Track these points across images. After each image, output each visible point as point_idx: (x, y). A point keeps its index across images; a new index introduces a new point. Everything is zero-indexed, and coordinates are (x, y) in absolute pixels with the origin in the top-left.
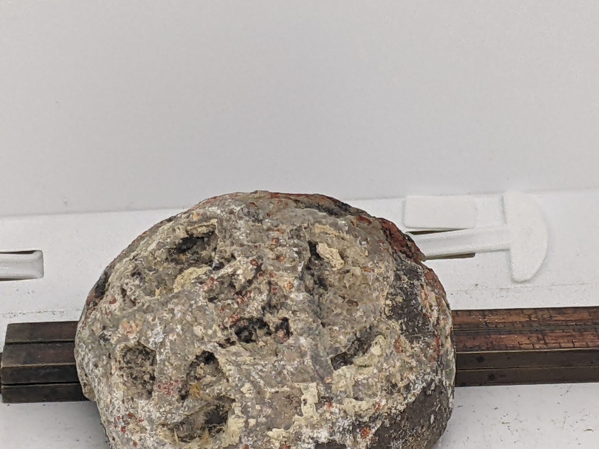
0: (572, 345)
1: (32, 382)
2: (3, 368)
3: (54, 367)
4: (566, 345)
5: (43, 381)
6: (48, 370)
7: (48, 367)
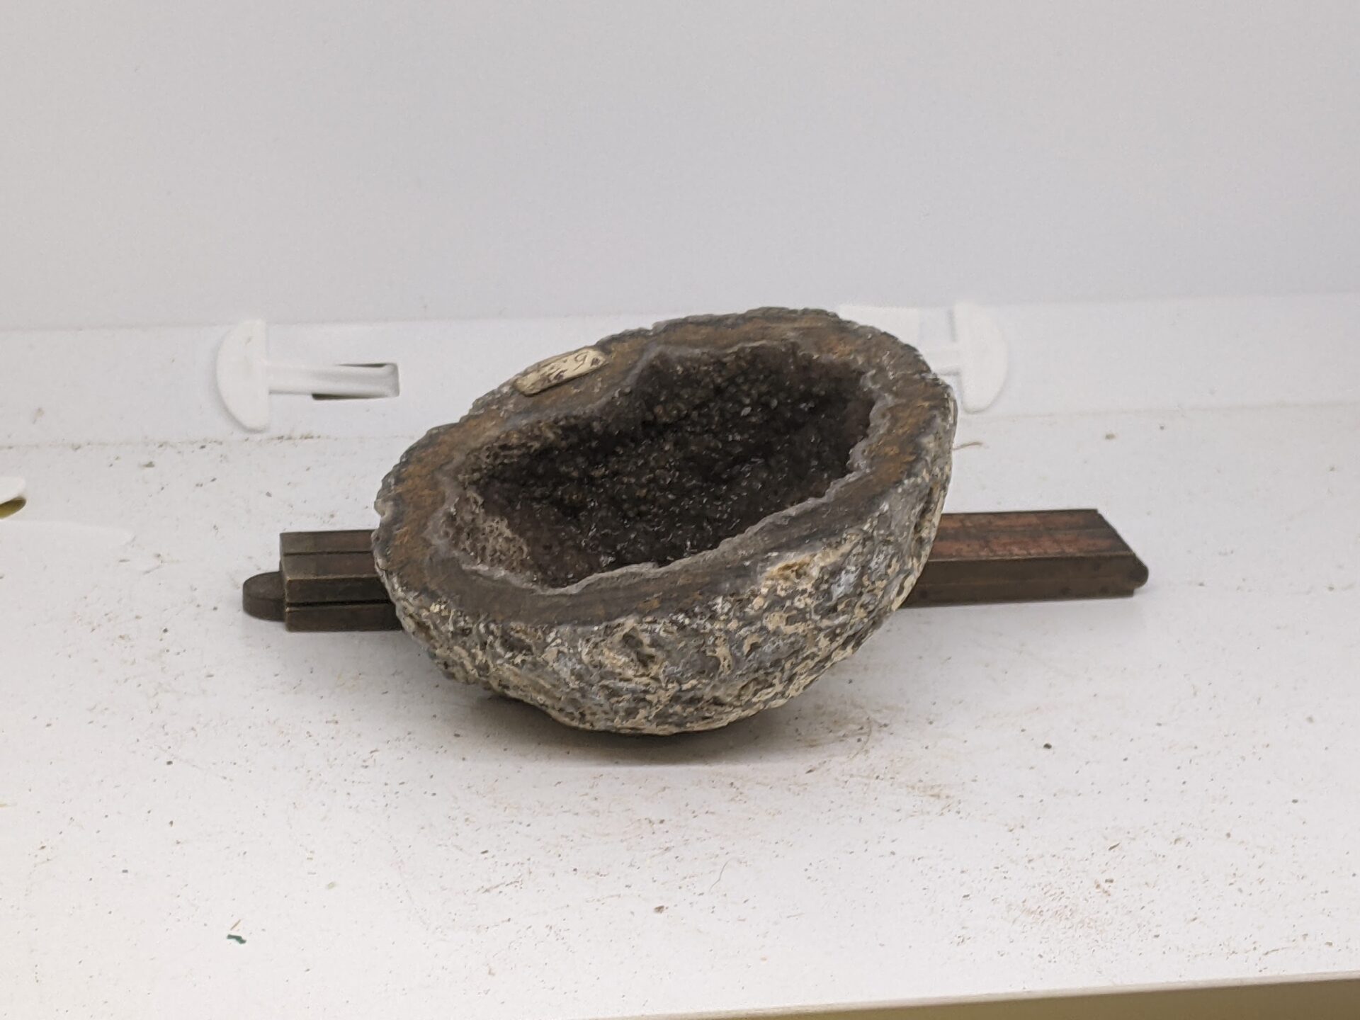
0: (1025, 552)
1: (328, 599)
2: (290, 581)
3: (357, 580)
4: (1018, 552)
5: (340, 599)
6: (349, 584)
7: (351, 579)
